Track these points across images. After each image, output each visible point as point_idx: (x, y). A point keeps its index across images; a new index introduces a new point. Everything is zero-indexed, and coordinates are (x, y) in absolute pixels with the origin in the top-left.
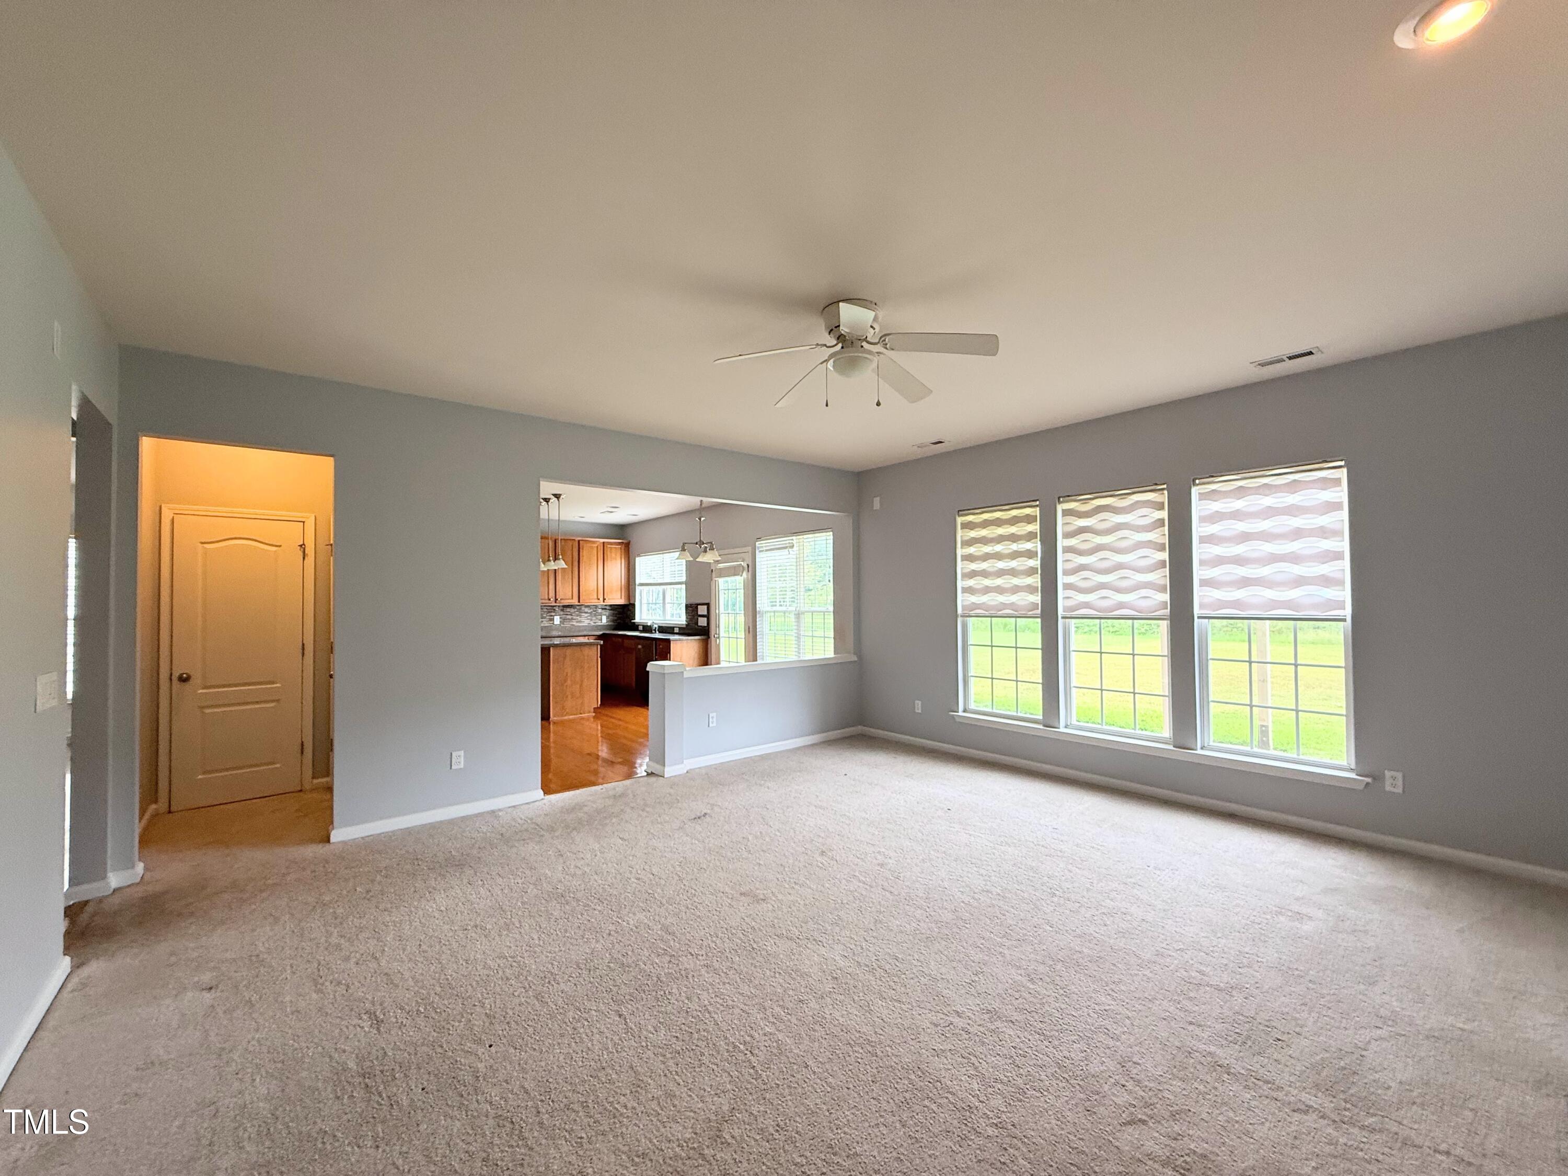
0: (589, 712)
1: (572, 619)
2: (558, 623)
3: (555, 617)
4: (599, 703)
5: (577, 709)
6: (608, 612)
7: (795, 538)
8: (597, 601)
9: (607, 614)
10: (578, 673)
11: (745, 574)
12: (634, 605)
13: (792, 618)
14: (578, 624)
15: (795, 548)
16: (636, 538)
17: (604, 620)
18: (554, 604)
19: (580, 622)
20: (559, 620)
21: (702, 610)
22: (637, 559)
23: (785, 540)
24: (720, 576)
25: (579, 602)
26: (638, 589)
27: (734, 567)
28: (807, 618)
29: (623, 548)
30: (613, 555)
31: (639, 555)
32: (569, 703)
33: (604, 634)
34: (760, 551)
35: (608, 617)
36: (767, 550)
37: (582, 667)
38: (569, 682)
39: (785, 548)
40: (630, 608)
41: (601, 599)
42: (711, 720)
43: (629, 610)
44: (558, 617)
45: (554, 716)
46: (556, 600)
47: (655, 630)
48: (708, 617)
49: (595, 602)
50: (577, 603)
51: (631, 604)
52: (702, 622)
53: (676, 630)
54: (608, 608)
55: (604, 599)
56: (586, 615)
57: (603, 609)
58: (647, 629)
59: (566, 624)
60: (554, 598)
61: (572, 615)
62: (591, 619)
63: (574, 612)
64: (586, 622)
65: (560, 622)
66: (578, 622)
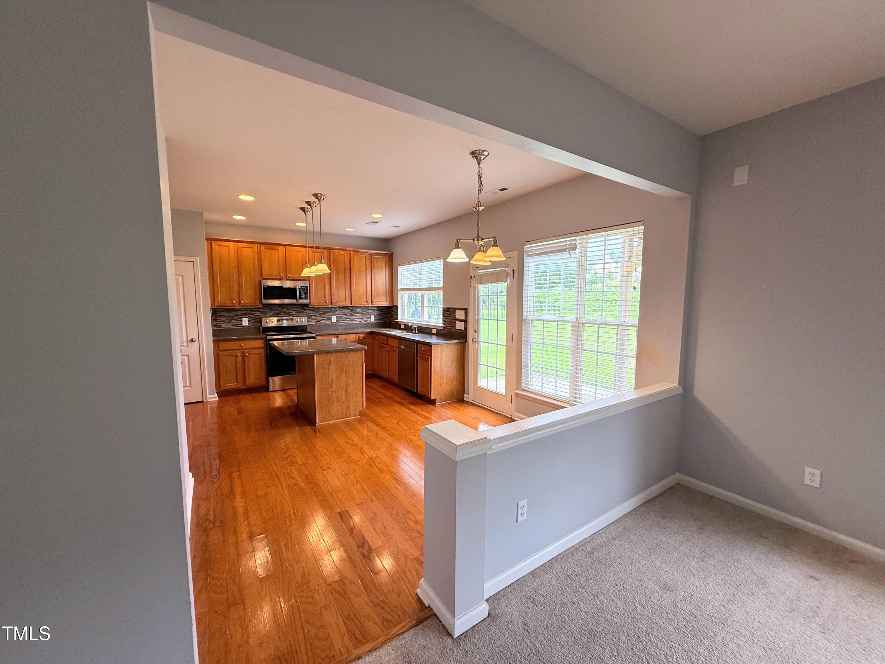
0: (355, 416)
1: (347, 318)
2: (335, 321)
3: (332, 317)
4: (365, 406)
5: (343, 414)
6: (376, 313)
7: (578, 239)
8: (366, 303)
9: (375, 314)
10: (343, 378)
11: (508, 281)
12: (397, 307)
13: (568, 329)
14: (352, 322)
15: (577, 251)
16: (398, 251)
17: (373, 318)
18: (330, 306)
19: (353, 320)
20: (335, 319)
21: (460, 315)
22: (400, 268)
23: (566, 241)
24: (481, 283)
25: (351, 304)
26: (400, 294)
27: (498, 273)
28: (589, 331)
29: (387, 259)
30: (379, 264)
31: (401, 265)
32: (335, 408)
33: (371, 331)
34: (528, 256)
35: (375, 317)
36: (536, 255)
37: (347, 372)
38: (334, 388)
39: (564, 250)
40: (394, 309)
41: (370, 302)
42: (520, 512)
43: (393, 311)
44: (335, 316)
45: (321, 422)
46: (332, 302)
47: (415, 330)
48: (466, 321)
49: (365, 304)
50: (349, 305)
51: (394, 306)
52: (460, 326)
53: (434, 331)
54: (375, 308)
55: (372, 302)
56: (358, 315)
57: (371, 310)
58: (408, 328)
59: (341, 323)
60: (330, 301)
61: (346, 315)
62: (362, 319)
63: (348, 313)
64: (358, 321)
65: (337, 320)
66: (351, 321)
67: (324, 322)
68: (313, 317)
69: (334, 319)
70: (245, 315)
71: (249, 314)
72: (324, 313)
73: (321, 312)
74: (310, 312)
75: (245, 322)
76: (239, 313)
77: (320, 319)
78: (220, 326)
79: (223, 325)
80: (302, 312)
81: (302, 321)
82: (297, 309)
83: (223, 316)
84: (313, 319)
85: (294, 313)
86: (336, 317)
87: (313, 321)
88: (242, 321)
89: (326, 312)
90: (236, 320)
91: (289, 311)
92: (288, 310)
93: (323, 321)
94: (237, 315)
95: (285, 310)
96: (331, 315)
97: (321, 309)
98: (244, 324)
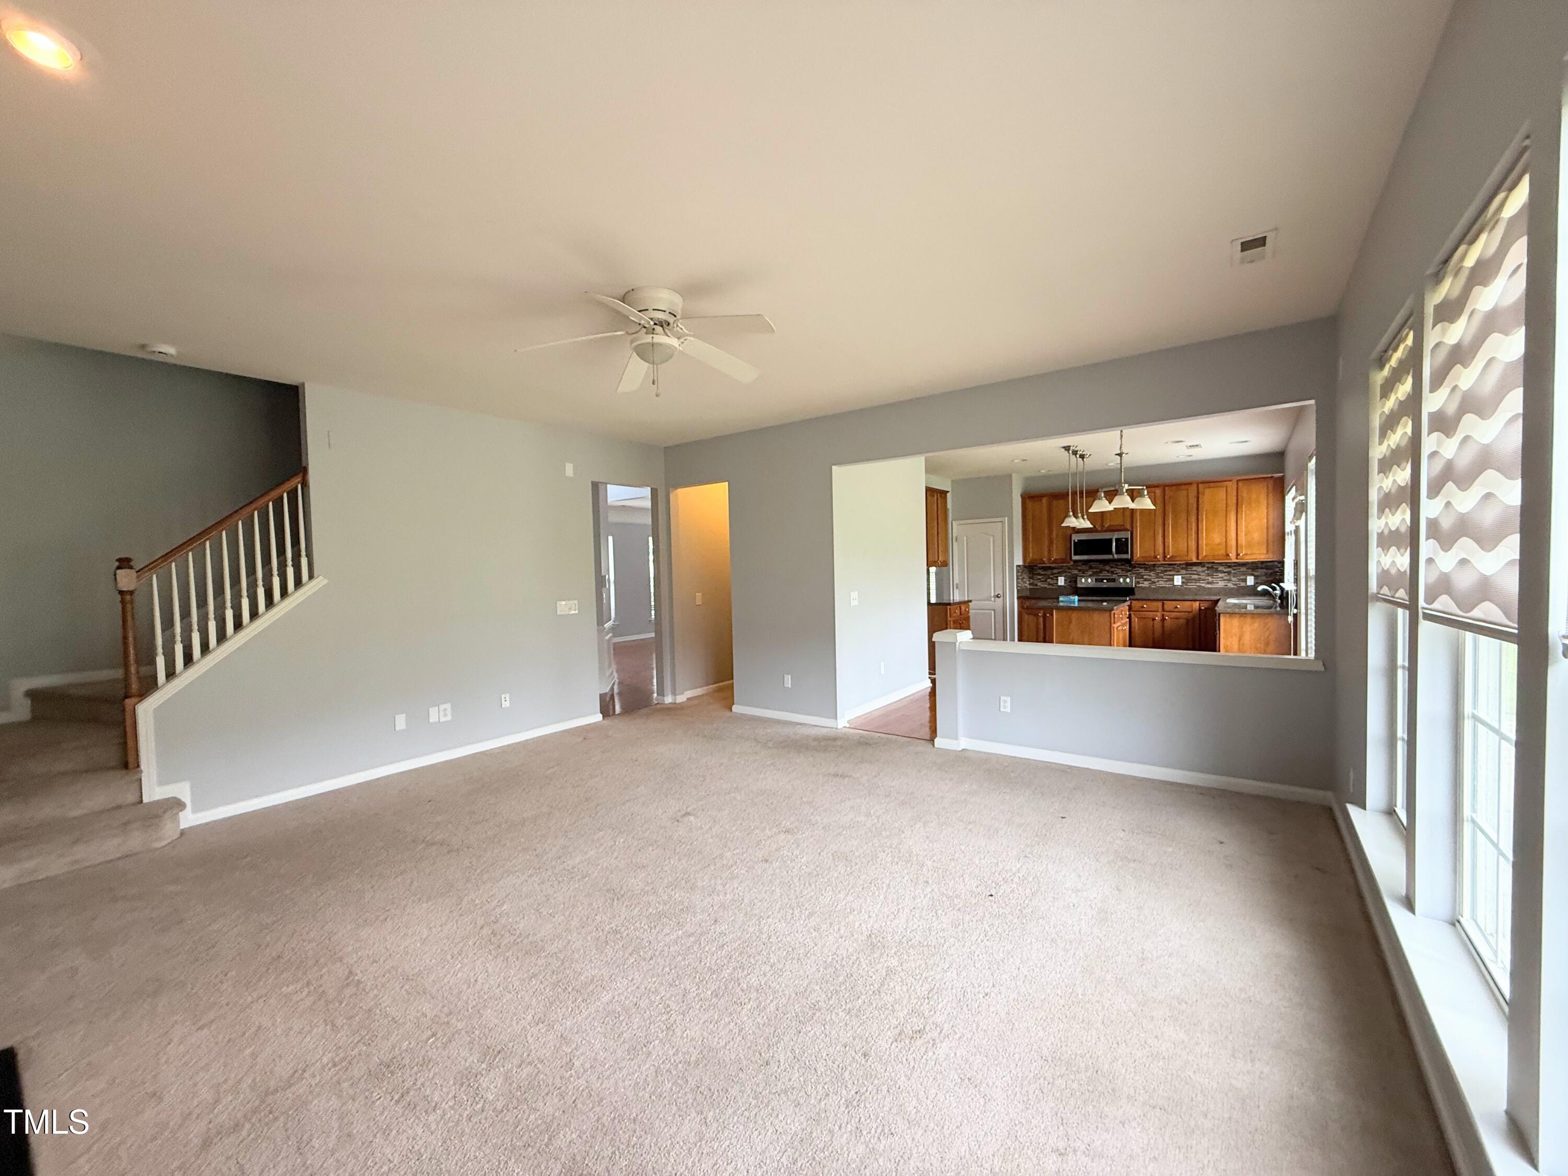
1: (1199, 580)
2: (1180, 583)
3: (1176, 577)
6: (1256, 572)
8: (1225, 557)
14: (1210, 586)
16: (1287, 470)
17: (1251, 581)
18: (1169, 562)
19: (1211, 583)
20: (1180, 580)
25: (1202, 558)
29: (1271, 486)
30: (1254, 496)
35: (1256, 578)
41: (1234, 554)
44: (1180, 577)
46: (1165, 557)
49: (1223, 559)
50: (1206, 561)
51: (1278, 561)
54: (1253, 565)
55: (1238, 555)
56: (1222, 575)
57: (1247, 567)
59: (1192, 586)
60: (1162, 556)
61: (1199, 575)
62: (1229, 580)
63: (1204, 571)
64: (1221, 584)
65: (1183, 582)
66: (1208, 583)
67: (1162, 583)
68: (1145, 577)
69: (1178, 580)
70: (1060, 574)
71: (1066, 572)
72: (1163, 572)
73: (1159, 570)
74: (1142, 571)
75: (1061, 581)
76: (1055, 571)
77: (1156, 580)
78: (1036, 585)
79: (1039, 584)
80: (1130, 571)
81: (1125, 581)
82: (1123, 567)
83: (1039, 574)
84: (1146, 580)
85: (1119, 571)
86: (1182, 578)
87: (1145, 582)
88: (1057, 580)
89: (1166, 571)
90: (1052, 579)
91: (1112, 569)
92: (1112, 567)
93: (1160, 582)
94: (1053, 574)
95: (1107, 568)
96: (1173, 575)
97: (1158, 567)
98: (1060, 584)
